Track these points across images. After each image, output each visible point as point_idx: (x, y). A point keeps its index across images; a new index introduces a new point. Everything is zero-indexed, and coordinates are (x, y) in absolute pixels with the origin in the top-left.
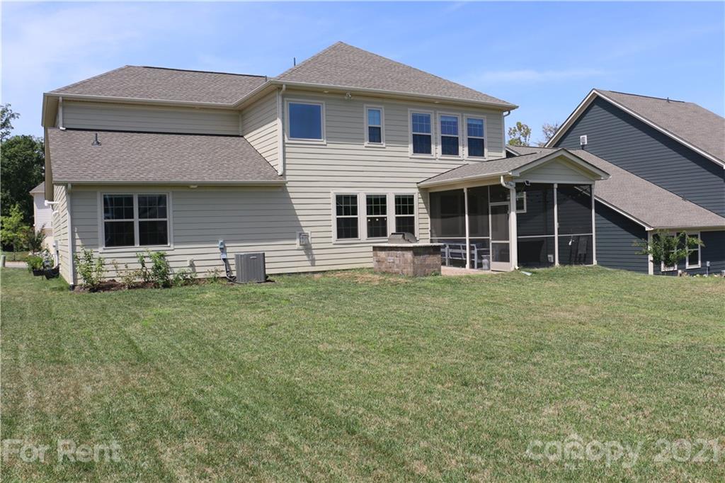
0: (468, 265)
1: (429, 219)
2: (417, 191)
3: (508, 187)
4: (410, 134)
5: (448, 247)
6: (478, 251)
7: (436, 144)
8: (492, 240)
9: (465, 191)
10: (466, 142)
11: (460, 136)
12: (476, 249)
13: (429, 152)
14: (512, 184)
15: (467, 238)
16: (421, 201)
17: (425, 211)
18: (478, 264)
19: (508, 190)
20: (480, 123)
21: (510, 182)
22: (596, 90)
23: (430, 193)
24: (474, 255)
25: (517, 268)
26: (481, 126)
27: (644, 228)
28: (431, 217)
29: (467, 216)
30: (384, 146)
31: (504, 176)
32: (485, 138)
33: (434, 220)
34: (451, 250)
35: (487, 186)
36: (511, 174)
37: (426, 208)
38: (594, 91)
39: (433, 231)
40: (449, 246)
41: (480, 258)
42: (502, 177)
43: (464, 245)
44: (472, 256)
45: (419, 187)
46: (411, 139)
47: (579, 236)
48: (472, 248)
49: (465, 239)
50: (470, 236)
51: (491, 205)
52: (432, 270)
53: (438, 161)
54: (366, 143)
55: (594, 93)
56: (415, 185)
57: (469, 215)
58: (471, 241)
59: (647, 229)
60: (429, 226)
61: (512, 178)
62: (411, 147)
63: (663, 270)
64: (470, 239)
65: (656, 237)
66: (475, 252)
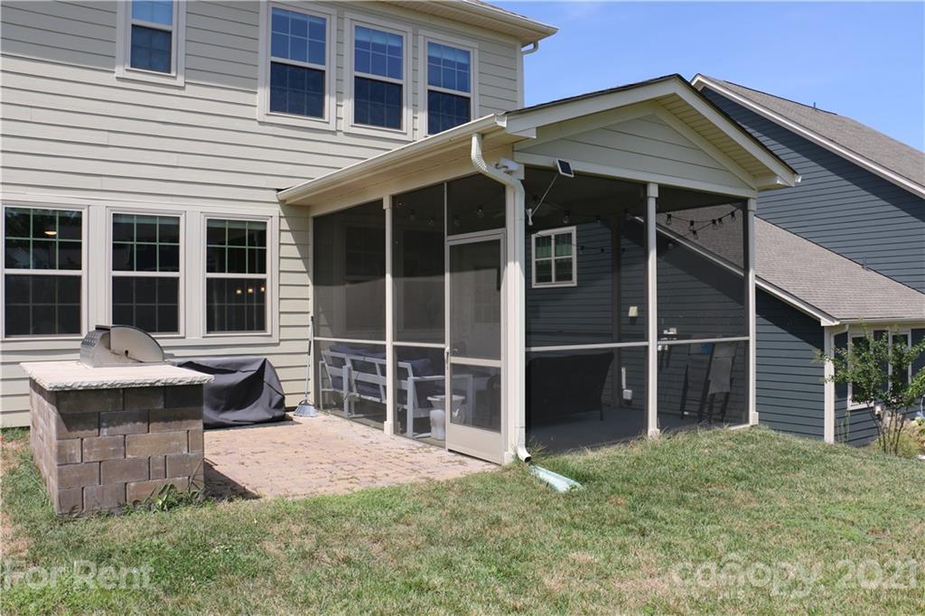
0: (389, 423)
1: (311, 288)
2: (276, 210)
3: (499, 175)
4: (264, 59)
5: (349, 365)
6: (416, 384)
7: (339, 95)
8: (453, 354)
9: (387, 205)
10: (423, 100)
11: (406, 81)
12: (411, 378)
13: (317, 110)
14: (512, 166)
15: (389, 343)
16: (288, 238)
17: (300, 266)
18: (416, 421)
19: (499, 190)
20: (462, 60)
21: (504, 162)
22: (704, 77)
23: (316, 219)
24: (405, 392)
25: (524, 454)
26: (466, 67)
27: (818, 322)
28: (315, 283)
29: (389, 278)
30: (180, 81)
31: (482, 136)
32: (474, 95)
33: (324, 289)
34: (355, 375)
35: (441, 185)
36: (504, 124)
37: (304, 258)
38: (699, 78)
39: (323, 321)
40: (353, 361)
41: (424, 403)
42: (475, 140)
43: (381, 361)
44: (400, 396)
45: (282, 202)
46: (264, 73)
47: (713, 344)
48: (400, 374)
49: (383, 348)
50: (396, 338)
51: (451, 241)
52: (159, 483)
53: (340, 138)
54: (120, 71)
55: (699, 81)
56: (273, 196)
57: (394, 275)
58: (400, 354)
59: (825, 322)
60: (309, 306)
61: (512, 146)
62: (263, 96)
63: (850, 408)
64: (395, 348)
65: (841, 340)
66: (409, 385)
